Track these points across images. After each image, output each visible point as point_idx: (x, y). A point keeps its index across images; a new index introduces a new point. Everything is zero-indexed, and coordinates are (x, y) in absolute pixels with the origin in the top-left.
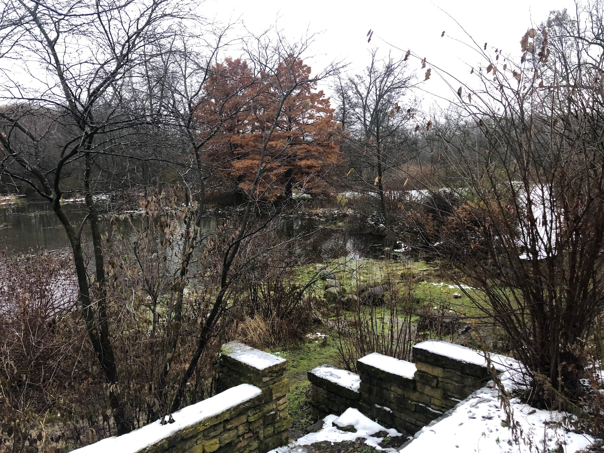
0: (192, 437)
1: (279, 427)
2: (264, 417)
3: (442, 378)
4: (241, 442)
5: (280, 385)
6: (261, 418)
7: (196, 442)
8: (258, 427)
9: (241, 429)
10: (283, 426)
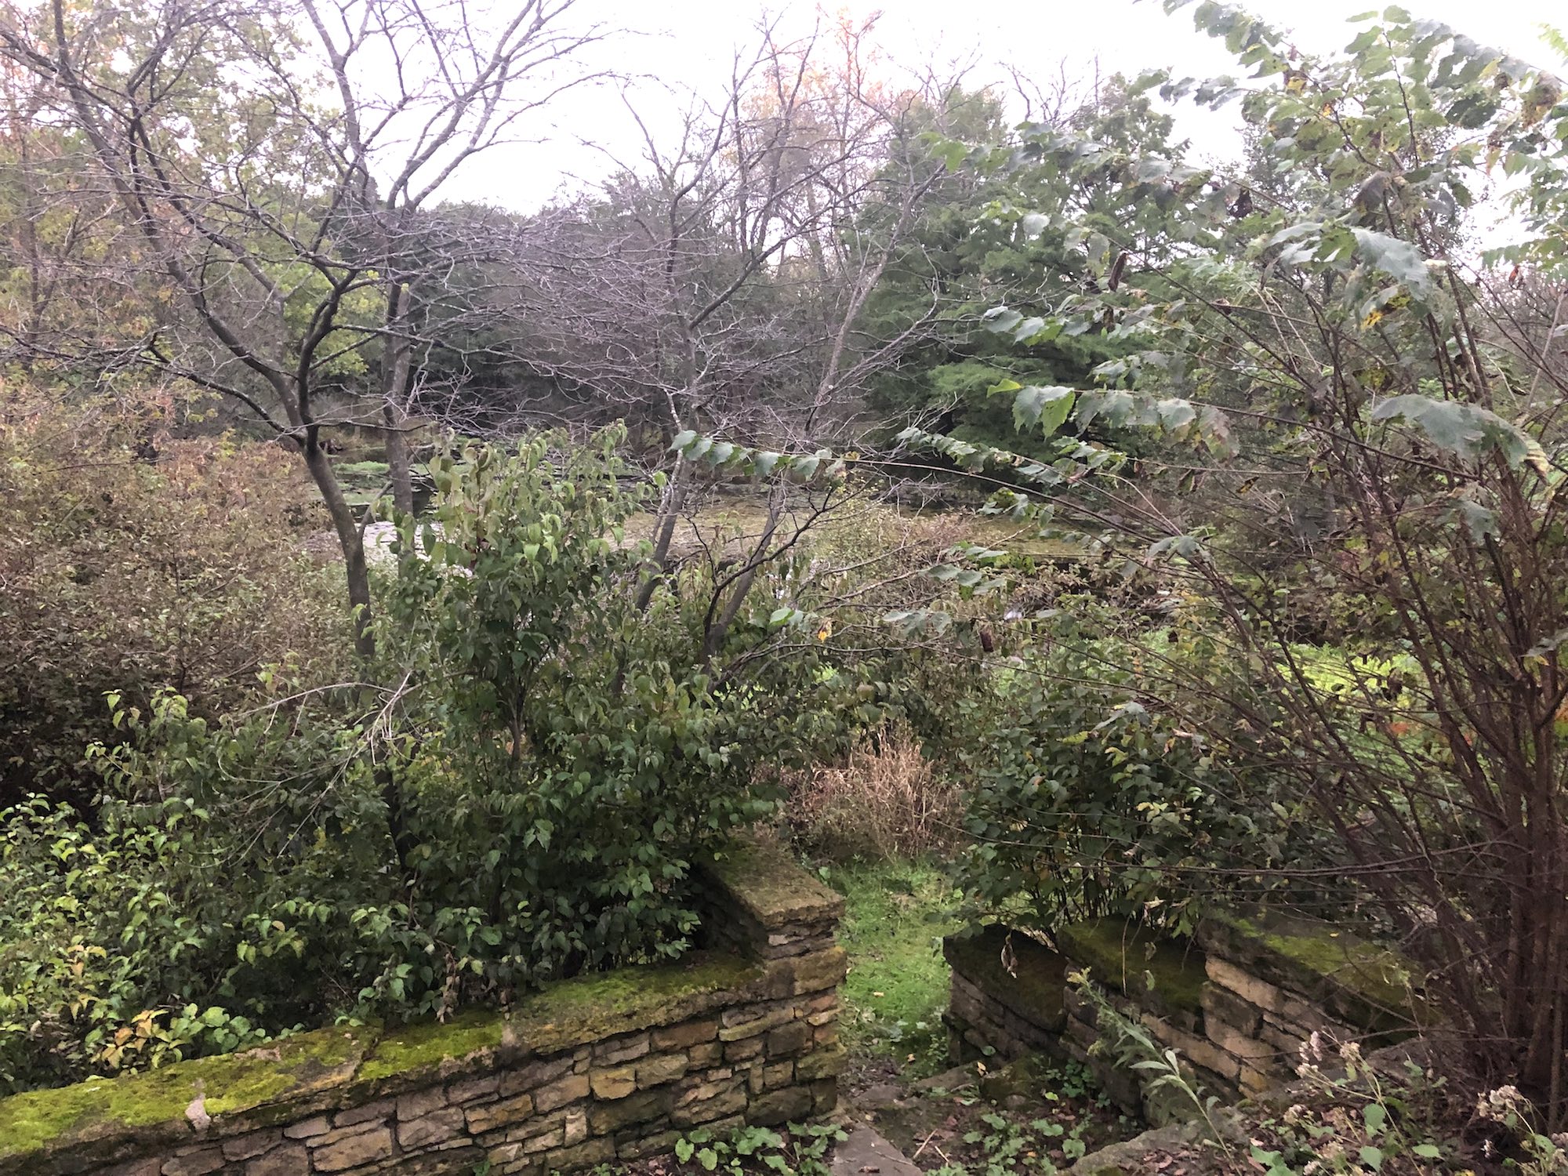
0: (560, 1054)
1: (808, 1068)
2: (766, 1034)
3: (1273, 1014)
4: (697, 1087)
5: (818, 959)
6: (754, 1037)
7: (572, 1068)
8: (749, 1059)
9: (701, 1054)
10: (821, 1067)
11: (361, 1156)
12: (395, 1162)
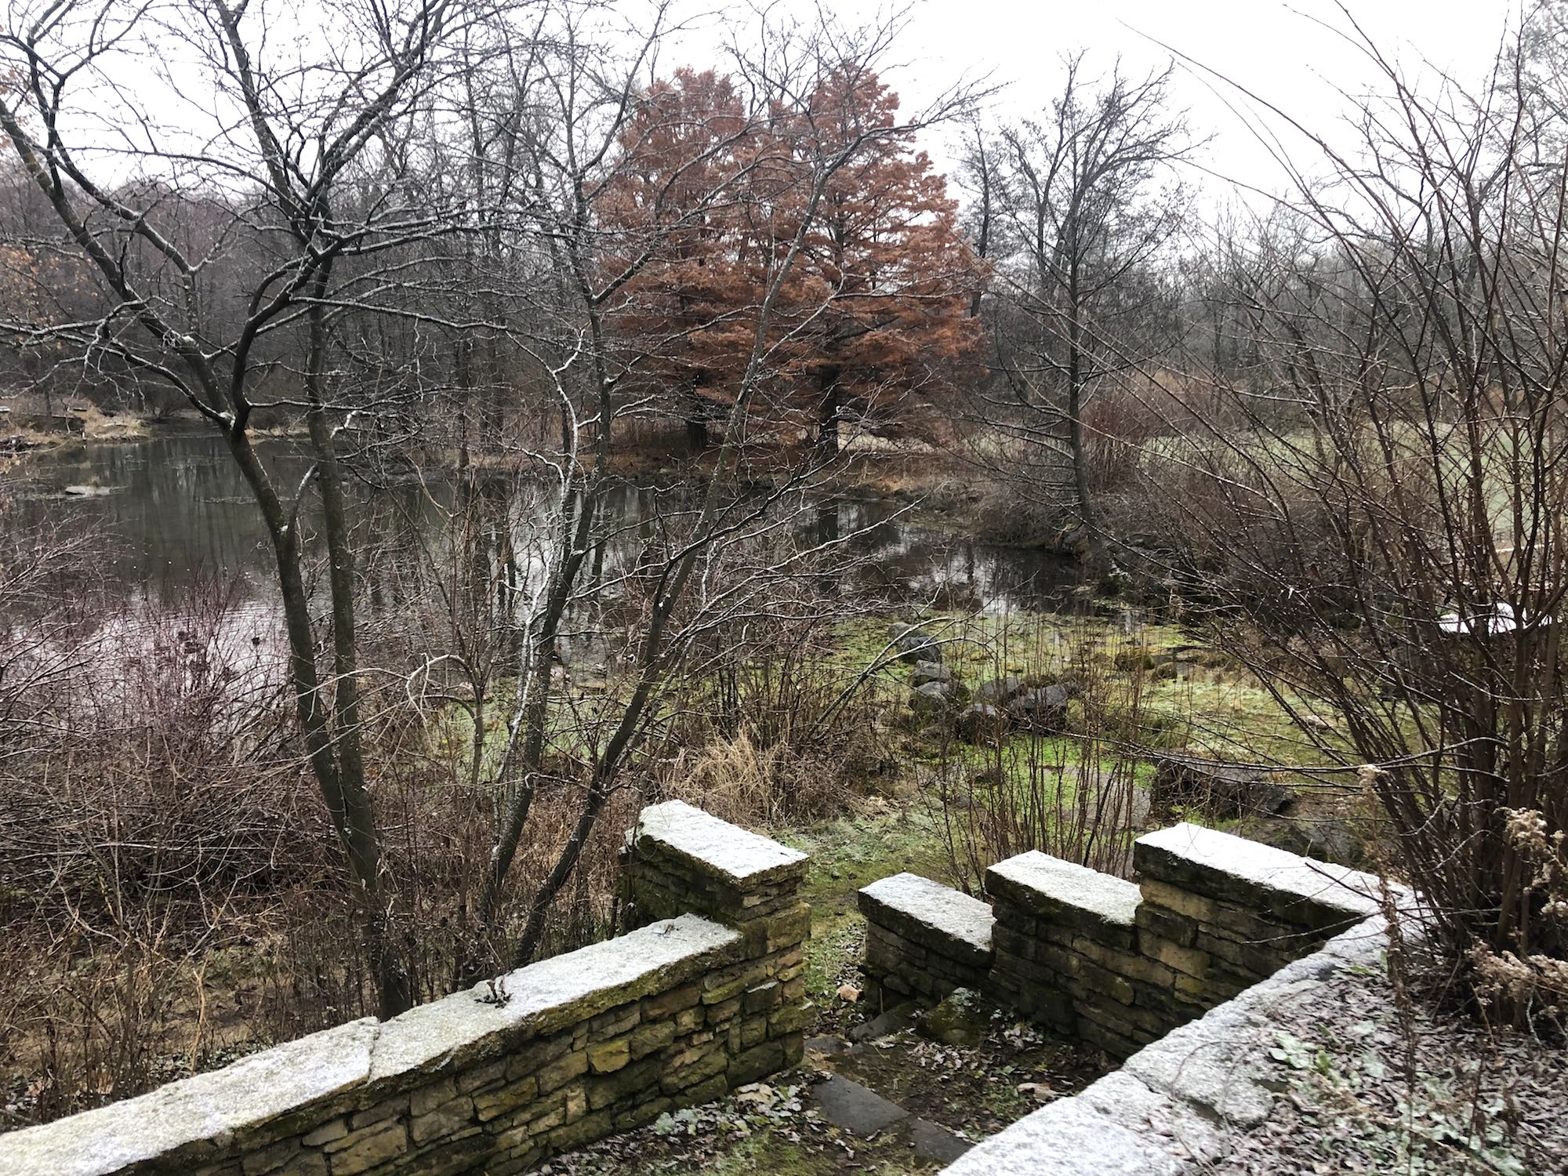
0: (562, 1033)
1: (779, 1023)
2: (743, 993)
3: (1208, 924)
4: (682, 1052)
5: (787, 917)
6: (733, 998)
7: (571, 1046)
8: (728, 1020)
9: (686, 1022)
10: (791, 1020)
11: (377, 1156)
12: (409, 1158)
